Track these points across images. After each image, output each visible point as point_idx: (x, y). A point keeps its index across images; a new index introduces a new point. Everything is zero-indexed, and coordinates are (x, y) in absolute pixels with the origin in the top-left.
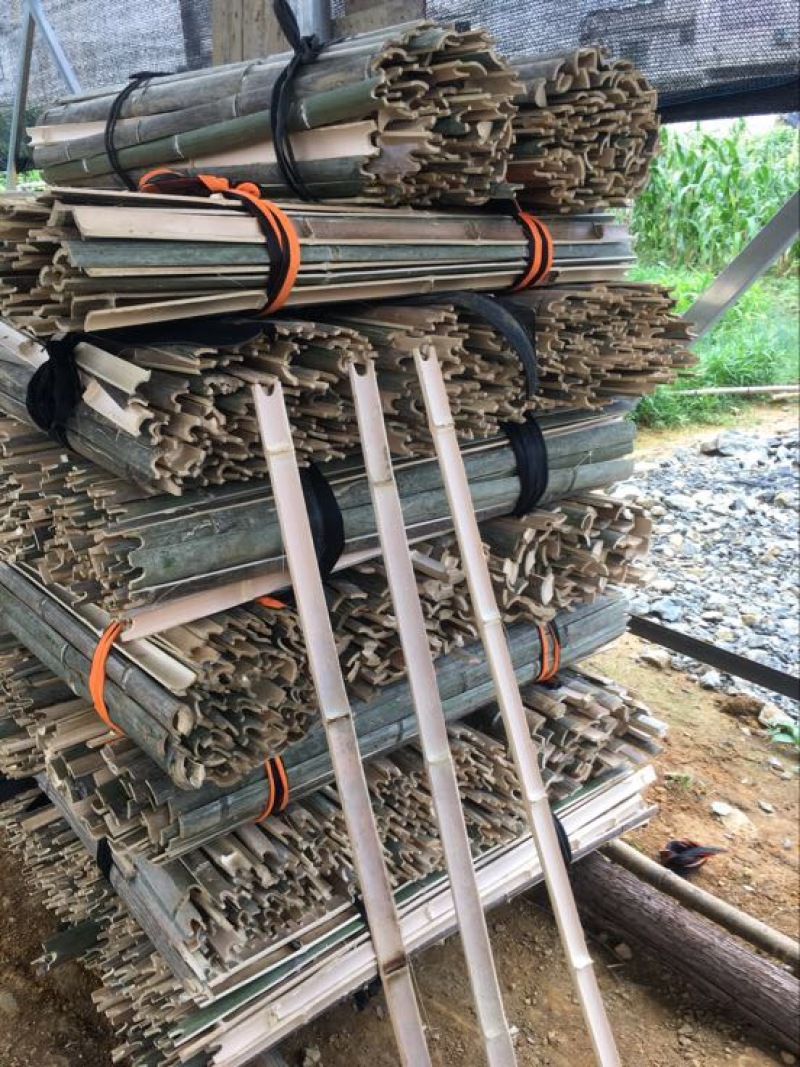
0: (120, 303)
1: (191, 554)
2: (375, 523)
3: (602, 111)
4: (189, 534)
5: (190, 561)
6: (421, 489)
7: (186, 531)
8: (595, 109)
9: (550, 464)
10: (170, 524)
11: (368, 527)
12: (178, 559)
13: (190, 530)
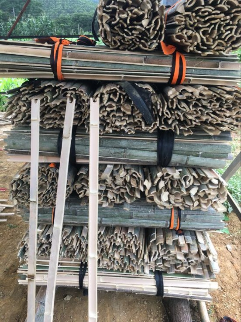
0: (9, 71)
1: (21, 144)
2: (89, 152)
3: (210, 14)
4: (24, 138)
5: (21, 145)
6: (111, 146)
7: (23, 137)
8: (207, 14)
9: (173, 152)
10: (20, 134)
11: (85, 152)
12: (17, 143)
13: (25, 137)
